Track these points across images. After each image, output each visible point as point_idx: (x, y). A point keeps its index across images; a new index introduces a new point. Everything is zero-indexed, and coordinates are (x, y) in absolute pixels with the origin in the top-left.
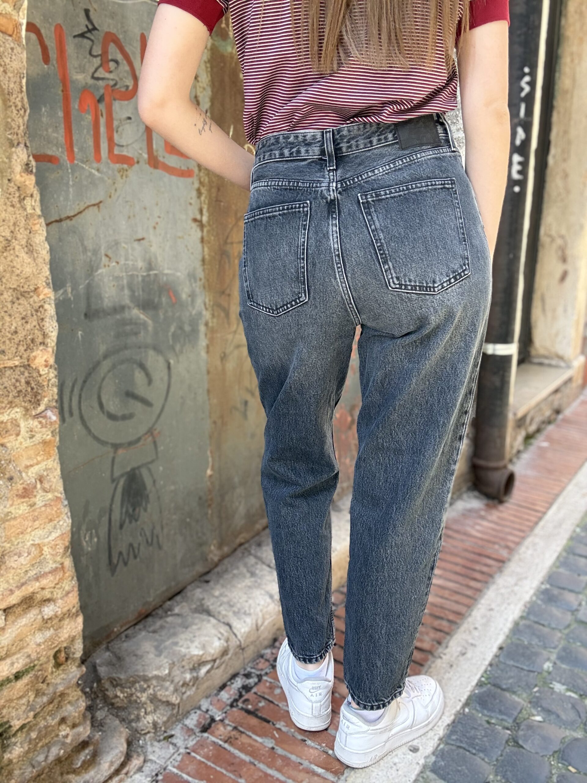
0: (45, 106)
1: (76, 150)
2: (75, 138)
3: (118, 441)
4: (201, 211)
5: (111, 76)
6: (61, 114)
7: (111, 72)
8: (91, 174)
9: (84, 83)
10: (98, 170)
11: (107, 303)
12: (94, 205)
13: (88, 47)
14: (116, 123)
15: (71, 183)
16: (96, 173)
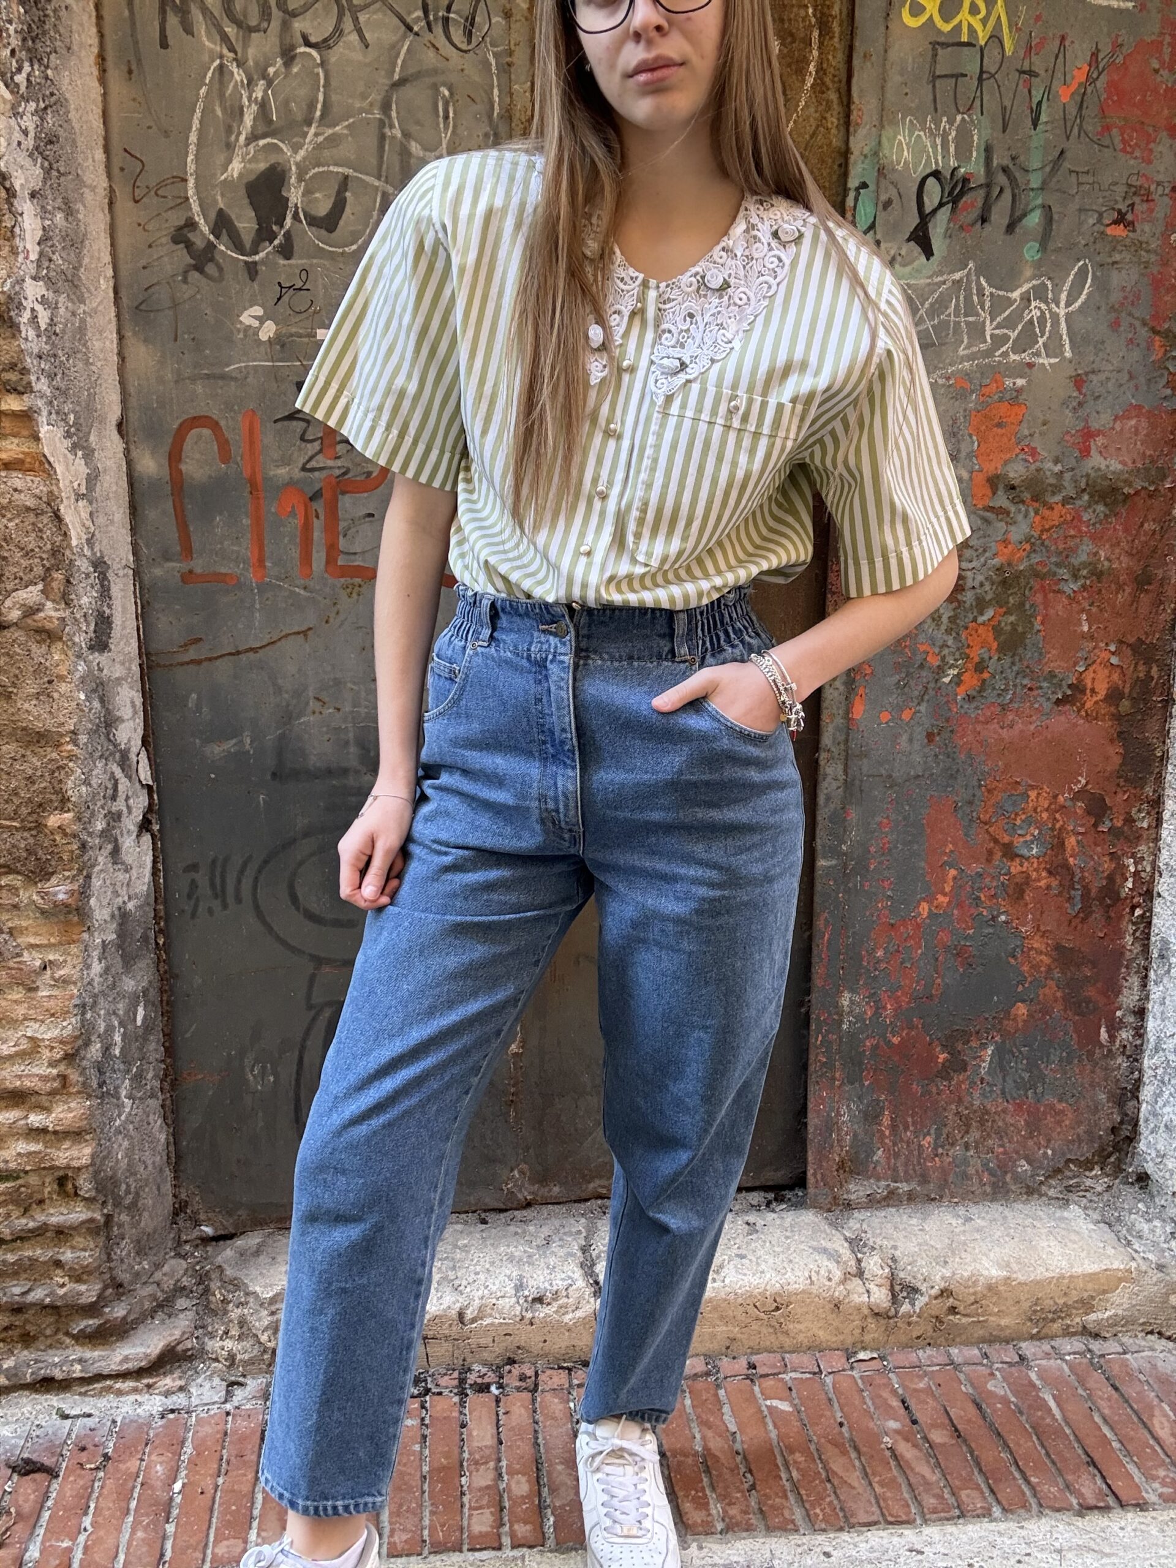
0: (221, 514)
1: (268, 564)
2: (267, 550)
3: (323, 955)
5: (339, 463)
6: (246, 521)
7: (338, 458)
8: (292, 593)
9: (287, 478)
10: (305, 588)
11: (314, 761)
12: (298, 633)
13: (299, 431)
14: (342, 525)
15: (257, 606)
16: (302, 592)
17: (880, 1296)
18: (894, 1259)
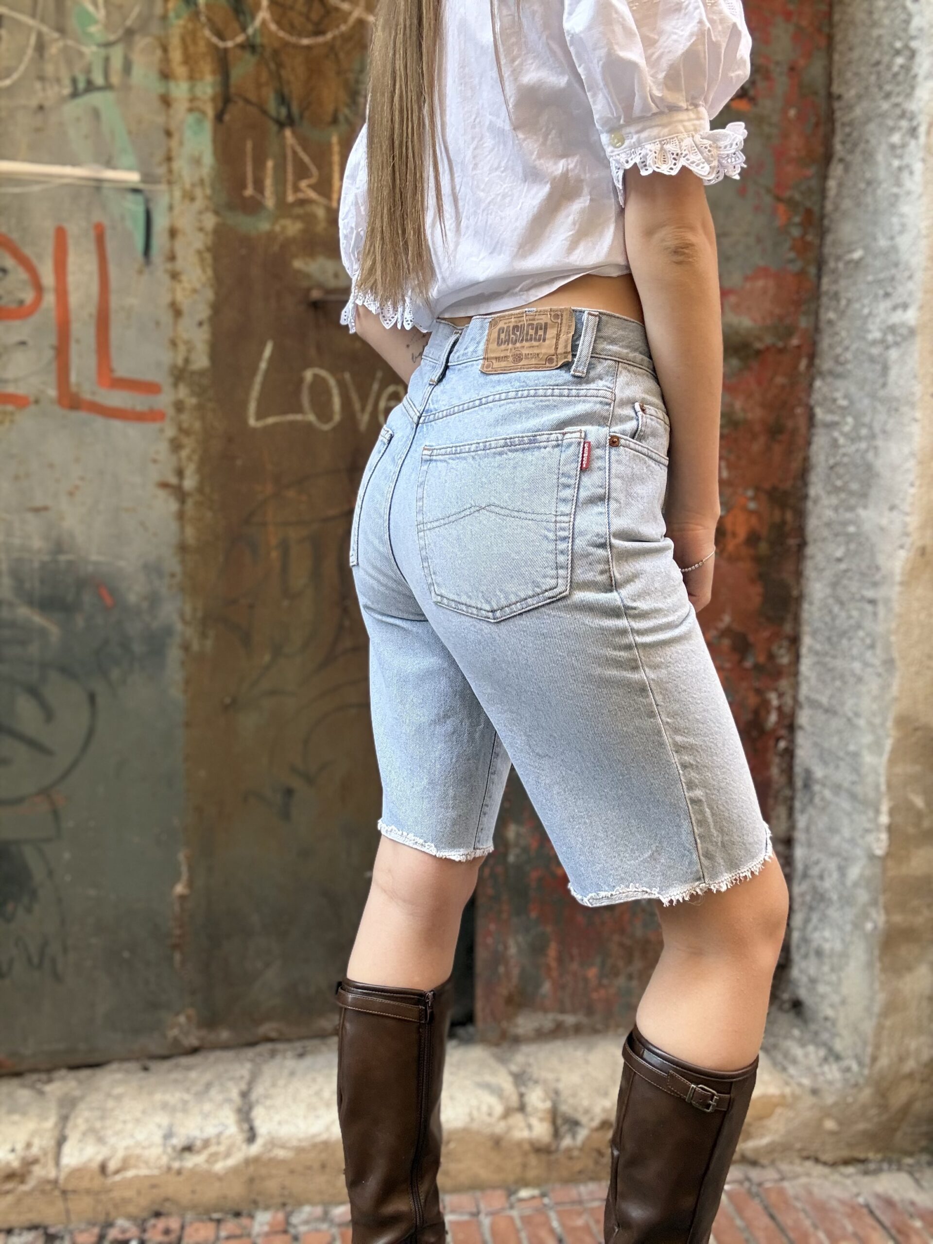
4: (180, 473)
17: (541, 1130)
18: (557, 1093)
